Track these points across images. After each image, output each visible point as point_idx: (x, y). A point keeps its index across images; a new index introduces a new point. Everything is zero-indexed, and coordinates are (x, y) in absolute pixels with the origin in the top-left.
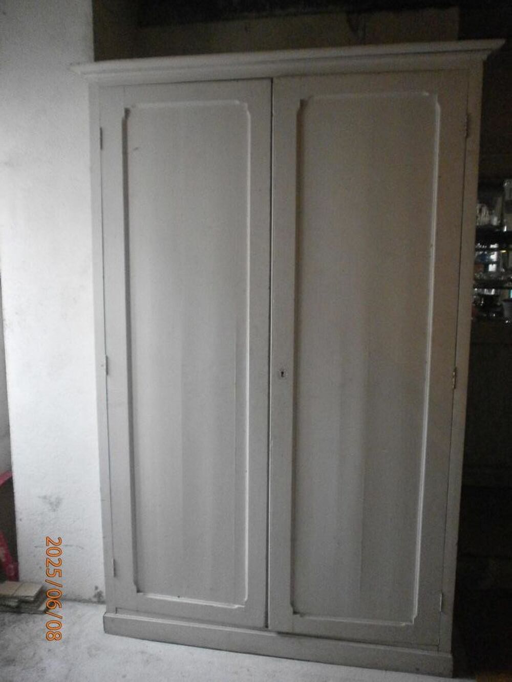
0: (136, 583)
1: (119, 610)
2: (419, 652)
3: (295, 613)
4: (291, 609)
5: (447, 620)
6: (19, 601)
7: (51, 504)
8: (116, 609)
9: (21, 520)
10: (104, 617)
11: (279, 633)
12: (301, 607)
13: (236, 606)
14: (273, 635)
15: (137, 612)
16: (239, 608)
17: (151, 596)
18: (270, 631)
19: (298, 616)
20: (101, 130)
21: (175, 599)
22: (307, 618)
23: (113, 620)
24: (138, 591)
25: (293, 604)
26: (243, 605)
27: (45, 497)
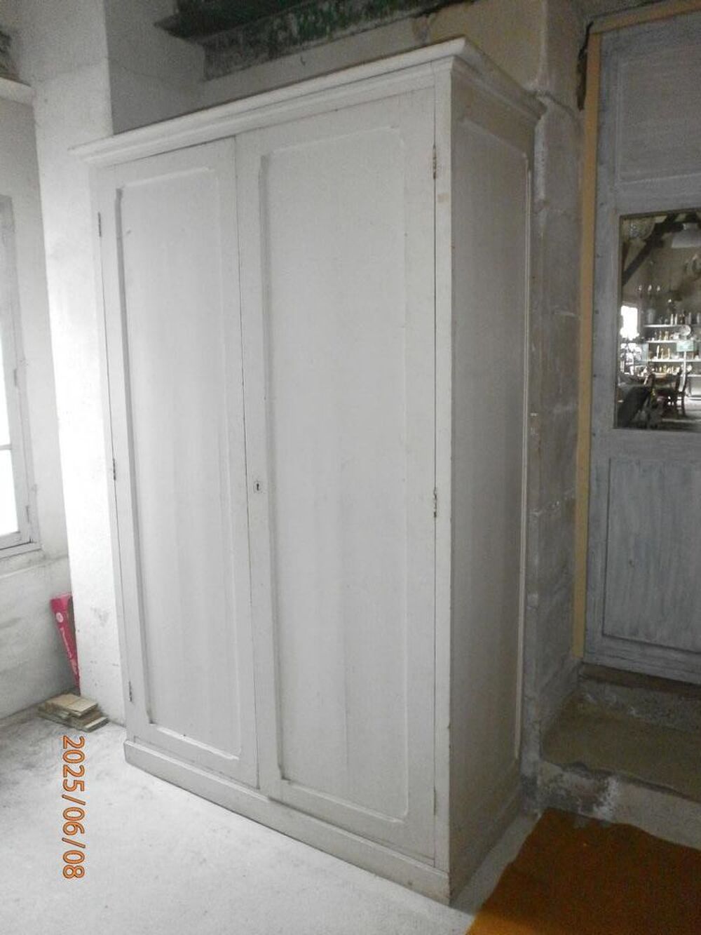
0: (149, 712)
1: (137, 739)
2: (413, 862)
3: (283, 778)
4: (278, 773)
5: (441, 827)
6: (70, 714)
7: (100, 617)
8: (135, 737)
9: (79, 631)
10: (124, 744)
11: (272, 799)
12: (290, 773)
13: (232, 757)
14: (264, 799)
15: (150, 744)
16: (234, 760)
17: (161, 729)
18: (261, 793)
19: (286, 782)
20: (99, 215)
21: (181, 737)
22: (295, 787)
23: (131, 748)
24: (152, 722)
25: (281, 767)
26: (236, 755)
27: (95, 610)
